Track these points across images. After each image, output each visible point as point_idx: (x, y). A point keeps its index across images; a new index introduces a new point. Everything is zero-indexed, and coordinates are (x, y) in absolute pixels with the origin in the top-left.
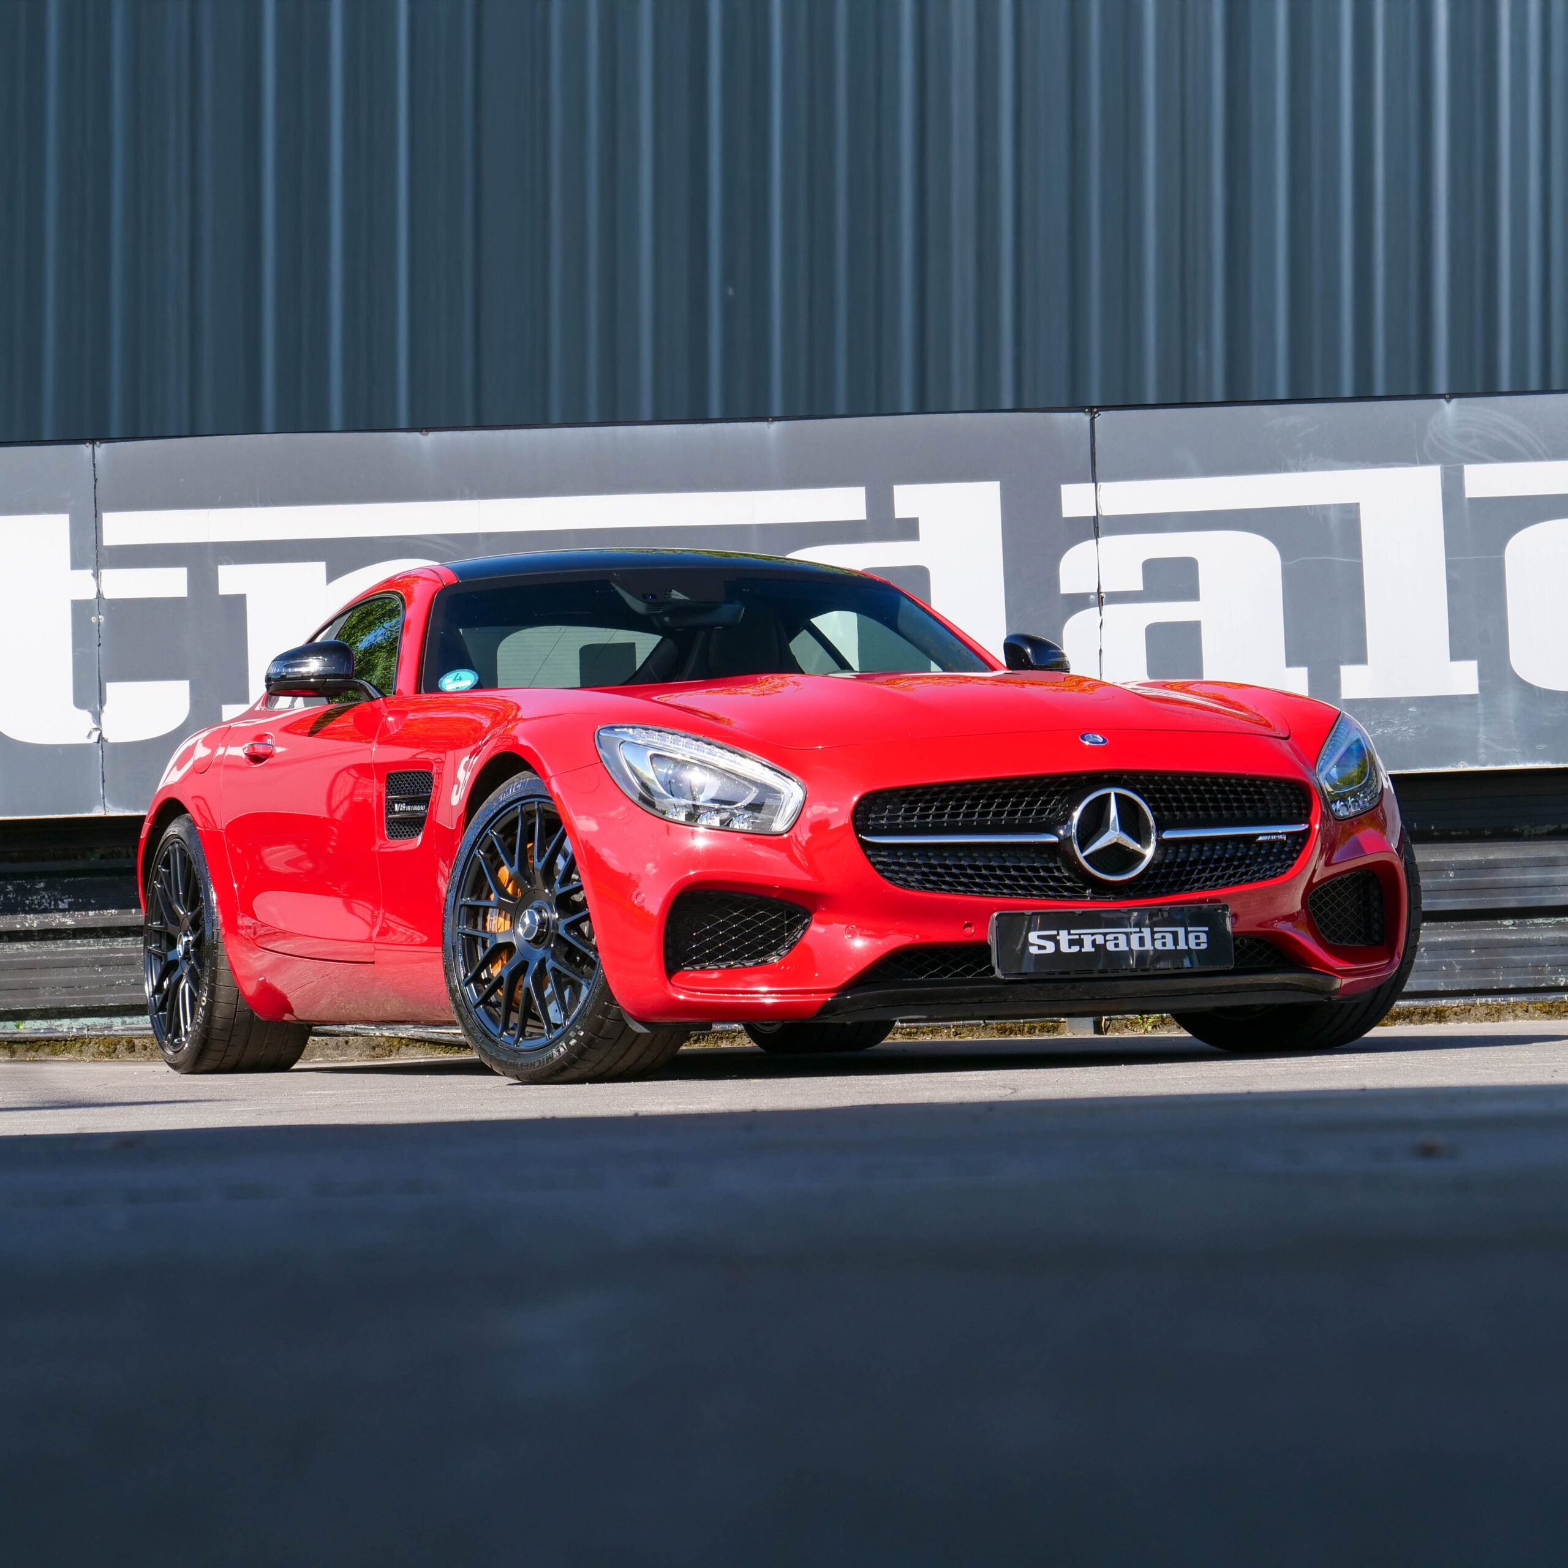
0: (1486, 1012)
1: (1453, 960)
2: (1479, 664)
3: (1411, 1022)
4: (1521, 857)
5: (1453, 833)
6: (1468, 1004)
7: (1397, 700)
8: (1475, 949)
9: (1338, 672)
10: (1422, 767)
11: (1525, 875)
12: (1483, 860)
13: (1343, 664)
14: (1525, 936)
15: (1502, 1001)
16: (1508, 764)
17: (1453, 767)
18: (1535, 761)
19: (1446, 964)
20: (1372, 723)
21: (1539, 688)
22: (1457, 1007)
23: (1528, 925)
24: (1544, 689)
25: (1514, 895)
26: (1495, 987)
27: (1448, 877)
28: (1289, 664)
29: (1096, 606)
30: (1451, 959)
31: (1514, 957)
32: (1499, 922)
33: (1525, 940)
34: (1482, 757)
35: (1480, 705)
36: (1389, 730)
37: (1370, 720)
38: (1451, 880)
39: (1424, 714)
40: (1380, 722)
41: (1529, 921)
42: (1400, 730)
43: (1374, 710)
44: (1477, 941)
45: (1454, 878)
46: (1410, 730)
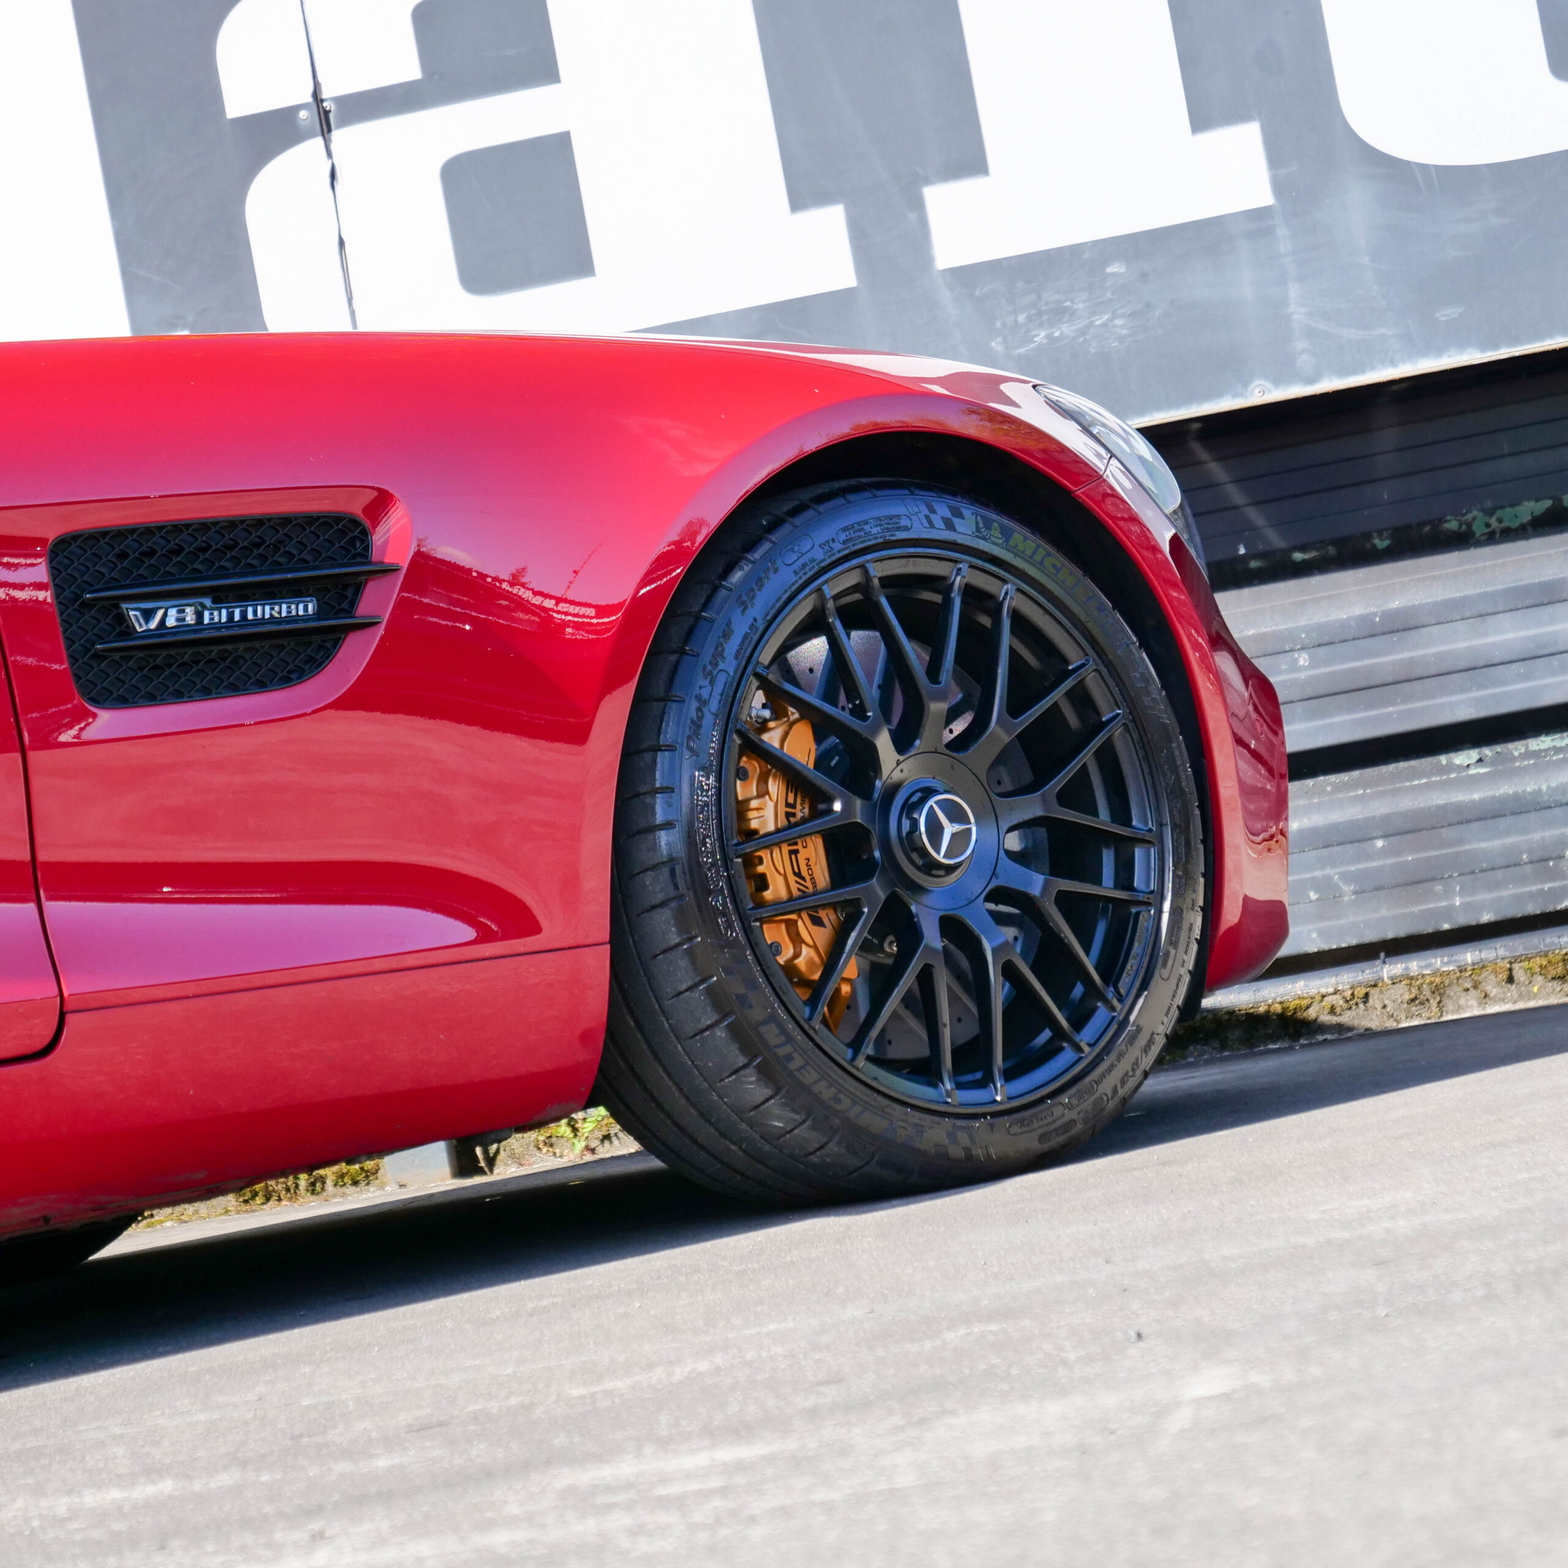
0: (1407, 997)
1: (1333, 873)
2: (1265, 131)
3: (1224, 1047)
4: (1471, 591)
5: (1298, 556)
6: (1360, 984)
7: (1075, 250)
8: (1385, 836)
9: (918, 205)
10: (1159, 408)
11: (1486, 635)
12: (1375, 614)
13: (928, 181)
14: (1506, 789)
15: (1444, 964)
16: (1373, 368)
17: (1235, 396)
18: (1439, 352)
19: (1315, 884)
20: (1021, 318)
21: (1424, 167)
22: (1336, 992)
23: (1515, 759)
24: (1437, 167)
25: (1463, 690)
26: (1446, 926)
27: (1294, 667)
28: (797, 202)
29: (314, 136)
30: (1329, 871)
31: (1483, 845)
32: (1443, 759)
33: (1504, 800)
34: (1305, 362)
35: (1282, 231)
36: (1066, 329)
37: (1015, 312)
38: (1303, 675)
39: (1144, 276)
40: (1040, 313)
41: (1517, 748)
42: (1091, 325)
43: (1020, 285)
44: (1386, 818)
45: (1310, 667)
46: (1118, 322)
